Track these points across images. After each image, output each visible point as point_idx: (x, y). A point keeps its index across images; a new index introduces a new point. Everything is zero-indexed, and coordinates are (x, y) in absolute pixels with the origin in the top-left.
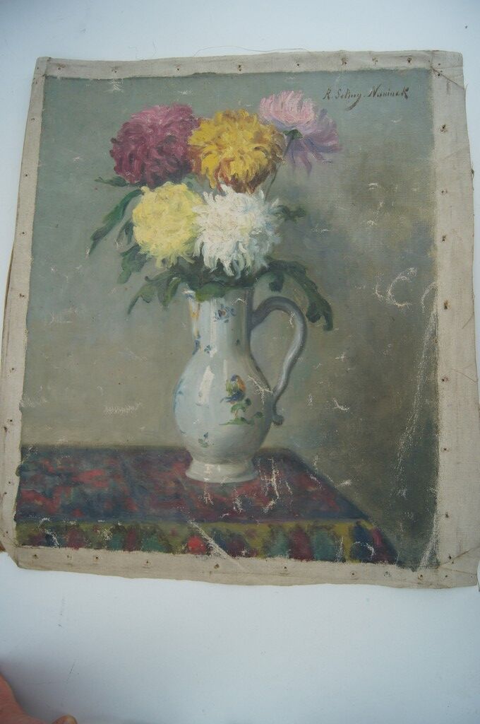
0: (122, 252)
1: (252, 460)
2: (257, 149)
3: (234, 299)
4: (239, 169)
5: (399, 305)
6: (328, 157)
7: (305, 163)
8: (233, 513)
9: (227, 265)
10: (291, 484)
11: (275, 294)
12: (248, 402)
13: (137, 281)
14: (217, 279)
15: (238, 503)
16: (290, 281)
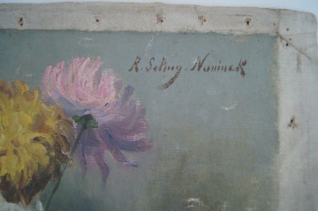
2: (36, 139)
4: (11, 168)
6: (131, 157)
7: (99, 164)
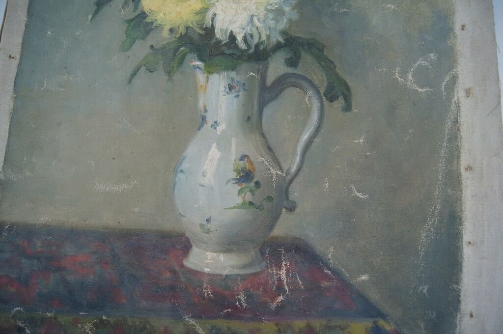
0: (126, 19)
1: (260, 250)
3: (246, 73)
5: (420, 90)
8: (235, 308)
9: (240, 38)
10: (302, 278)
11: (291, 70)
12: (257, 184)
14: (228, 52)
15: (242, 297)
16: (307, 58)
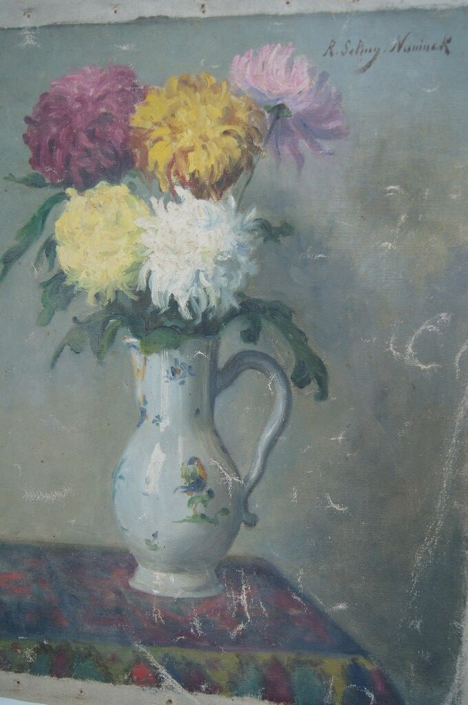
0: (41, 281)
1: (216, 571)
2: (226, 133)
3: (192, 352)
4: (201, 163)
5: (423, 367)
6: (327, 146)
7: (294, 154)
8: (188, 634)
9: (182, 304)
10: (266, 604)
11: (249, 347)
12: (210, 493)
13: (63, 323)
14: (169, 324)
15: (197, 623)
16: (269, 329)
